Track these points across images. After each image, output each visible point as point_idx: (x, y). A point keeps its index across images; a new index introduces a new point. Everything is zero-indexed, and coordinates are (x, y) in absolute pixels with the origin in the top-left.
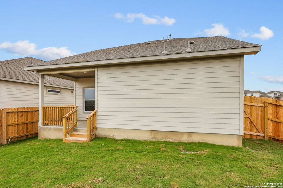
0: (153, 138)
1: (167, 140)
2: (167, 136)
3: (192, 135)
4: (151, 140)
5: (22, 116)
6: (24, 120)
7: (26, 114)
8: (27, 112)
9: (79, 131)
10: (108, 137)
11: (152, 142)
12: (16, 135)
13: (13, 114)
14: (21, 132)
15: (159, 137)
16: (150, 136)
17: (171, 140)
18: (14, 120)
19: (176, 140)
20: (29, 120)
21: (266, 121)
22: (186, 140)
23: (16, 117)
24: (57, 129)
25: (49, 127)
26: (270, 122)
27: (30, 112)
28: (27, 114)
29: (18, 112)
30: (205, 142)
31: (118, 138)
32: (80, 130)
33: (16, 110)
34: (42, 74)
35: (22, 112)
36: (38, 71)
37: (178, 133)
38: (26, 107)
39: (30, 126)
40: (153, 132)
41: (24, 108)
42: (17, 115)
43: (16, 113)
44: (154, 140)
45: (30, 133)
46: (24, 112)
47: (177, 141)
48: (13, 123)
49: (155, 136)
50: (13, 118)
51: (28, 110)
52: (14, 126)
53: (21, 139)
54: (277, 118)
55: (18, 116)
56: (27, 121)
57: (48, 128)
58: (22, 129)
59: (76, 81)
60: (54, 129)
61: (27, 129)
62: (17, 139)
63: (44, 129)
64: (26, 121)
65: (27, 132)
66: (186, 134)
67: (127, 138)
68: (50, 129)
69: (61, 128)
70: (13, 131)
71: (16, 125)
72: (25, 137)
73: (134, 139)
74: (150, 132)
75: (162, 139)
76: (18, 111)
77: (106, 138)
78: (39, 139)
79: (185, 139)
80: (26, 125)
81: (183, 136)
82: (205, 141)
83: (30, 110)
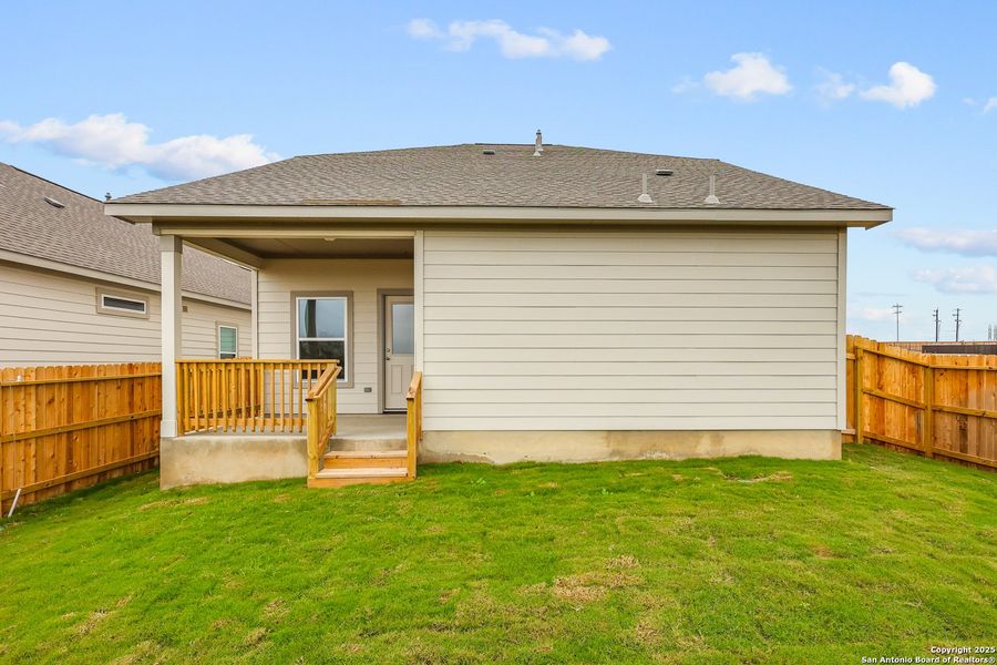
0: (613, 453)
1: (655, 456)
2: (654, 445)
3: (723, 437)
4: (608, 460)
5: (51, 401)
6: (59, 418)
7: (64, 392)
8: (70, 384)
9: (348, 446)
10: (464, 460)
11: (610, 466)
12: (32, 483)
13: (22, 395)
14: (50, 470)
15: (632, 450)
16: (606, 449)
17: (665, 456)
18: (24, 417)
19: (680, 455)
20: (77, 420)
21: (860, 394)
22: (708, 453)
23: (32, 405)
24: (253, 446)
25: (213, 439)
26: (866, 399)
27: (80, 386)
28: (69, 394)
29: (37, 385)
30: (756, 454)
31: (500, 461)
32: (352, 442)
33: (32, 380)
34: (176, 236)
35: (53, 384)
36: (159, 223)
37: (686, 434)
38: (64, 365)
39: (79, 441)
40: (613, 435)
41: (60, 368)
42: (33, 397)
43: (33, 390)
44: (615, 459)
45: (80, 470)
46: (60, 384)
47: (683, 458)
48: (22, 430)
49: (621, 448)
50: (22, 409)
51: (73, 379)
52: (23, 442)
53: (49, 495)
54: (880, 389)
55: (38, 403)
56: (68, 422)
57: (208, 442)
58: (53, 456)
59: (261, 268)
60: (237, 446)
61: (70, 456)
62: (36, 499)
63: (189, 450)
64: (64, 423)
65: (70, 468)
66: (707, 435)
67: (529, 459)
68: (220, 446)
69: (270, 441)
70: (22, 464)
71: (33, 441)
72: (62, 488)
73: (552, 460)
74: (605, 434)
75: (641, 454)
76: (40, 381)
77: (459, 462)
78: (164, 488)
79: (704, 449)
80: (64, 438)
81: (698, 442)
82: (756, 451)
83: (78, 378)
